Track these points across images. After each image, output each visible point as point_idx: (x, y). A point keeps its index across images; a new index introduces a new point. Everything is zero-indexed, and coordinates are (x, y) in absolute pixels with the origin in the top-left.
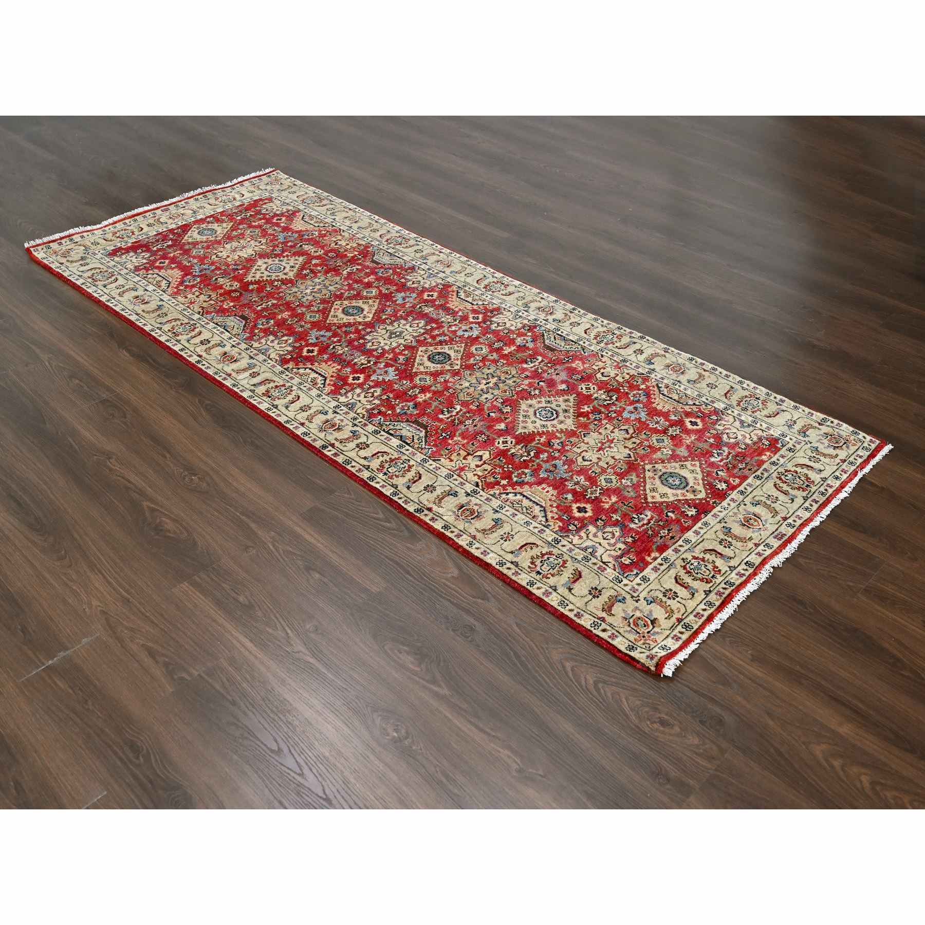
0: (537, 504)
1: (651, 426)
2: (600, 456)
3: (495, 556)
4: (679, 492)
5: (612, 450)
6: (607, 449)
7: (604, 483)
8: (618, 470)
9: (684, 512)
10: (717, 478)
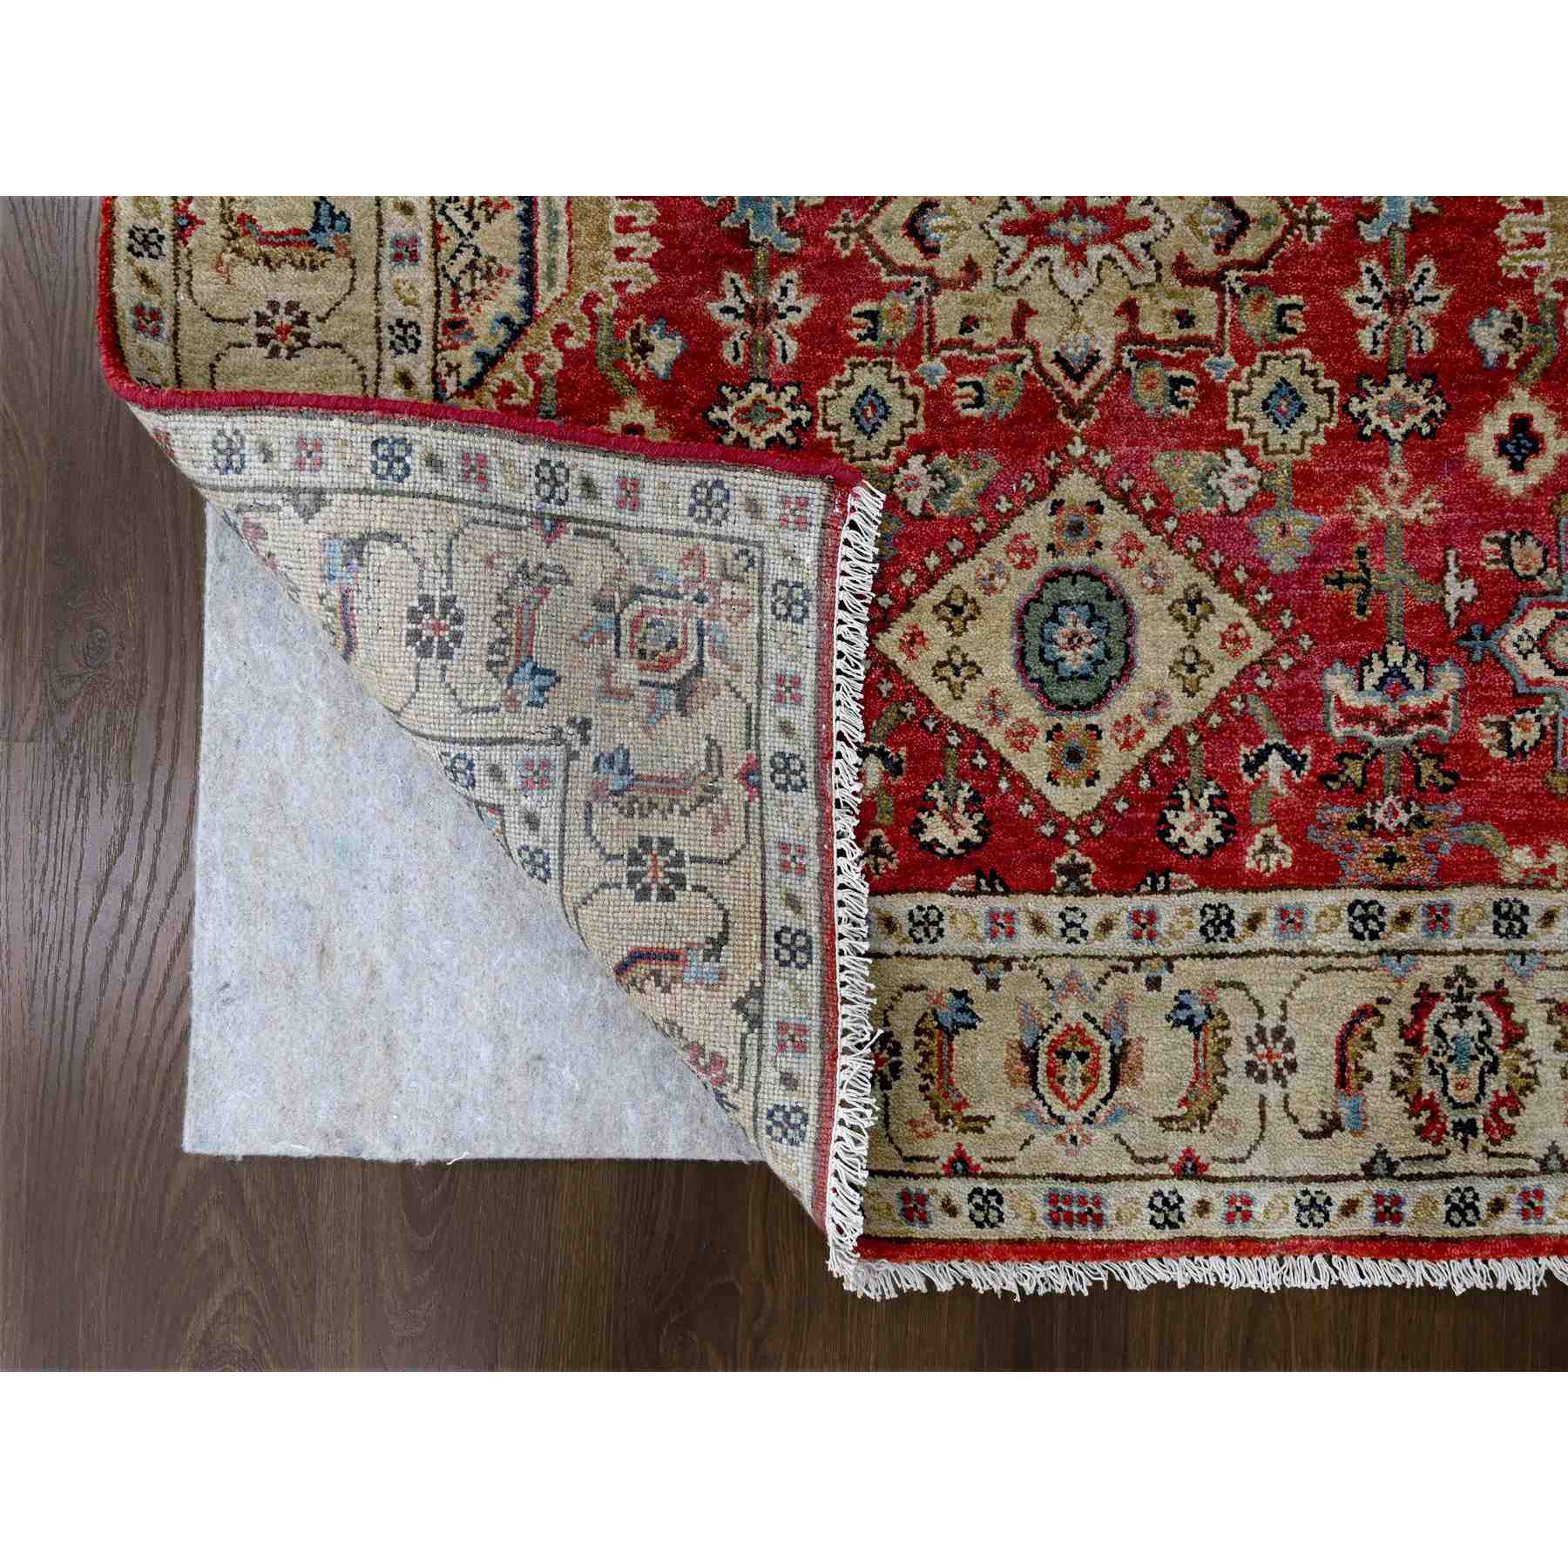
0: (528, 281)
1: (1350, 297)
2: (986, 266)
3: (166, 362)
4: (1026, 708)
5: (1064, 277)
6: (1057, 253)
7: (838, 412)
8: (962, 395)
9: (929, 806)
10: (1231, 779)
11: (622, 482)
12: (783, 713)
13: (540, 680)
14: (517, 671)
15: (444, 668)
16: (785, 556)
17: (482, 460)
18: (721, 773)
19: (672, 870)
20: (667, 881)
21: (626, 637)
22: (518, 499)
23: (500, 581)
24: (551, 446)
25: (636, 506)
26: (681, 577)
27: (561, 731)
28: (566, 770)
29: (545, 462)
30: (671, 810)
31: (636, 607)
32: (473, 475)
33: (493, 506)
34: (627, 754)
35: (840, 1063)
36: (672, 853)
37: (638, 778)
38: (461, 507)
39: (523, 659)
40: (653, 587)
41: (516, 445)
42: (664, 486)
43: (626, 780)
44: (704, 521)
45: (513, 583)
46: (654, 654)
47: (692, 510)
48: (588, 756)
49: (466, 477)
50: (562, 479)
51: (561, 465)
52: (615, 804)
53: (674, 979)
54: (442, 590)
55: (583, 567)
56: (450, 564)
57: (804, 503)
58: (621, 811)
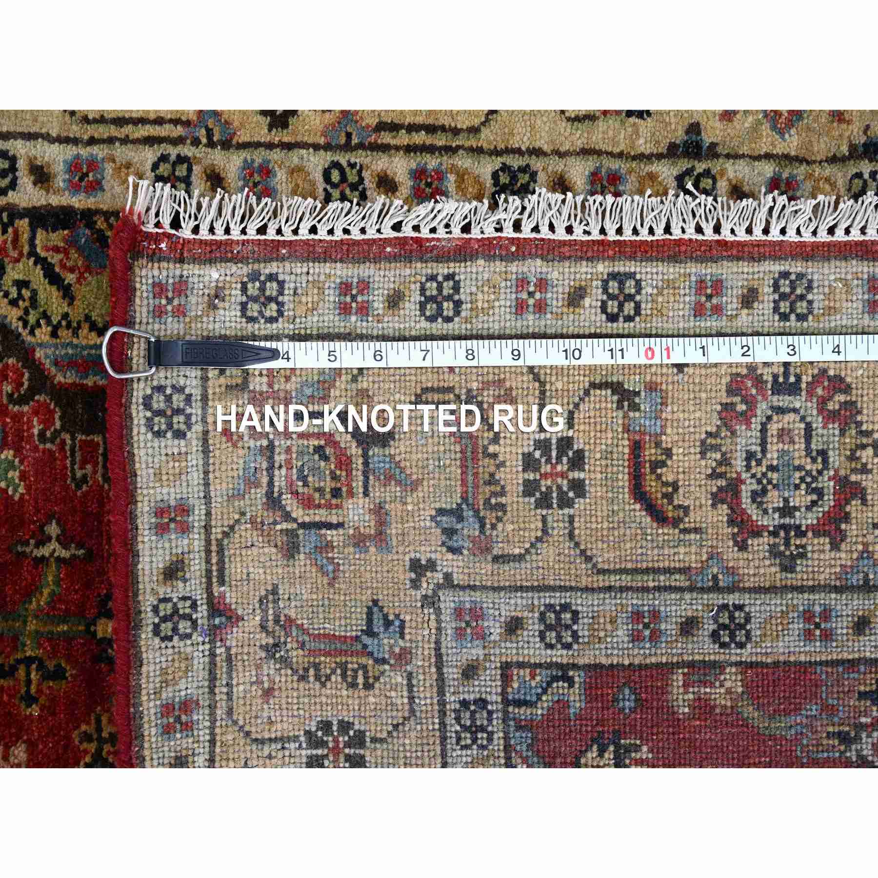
11: (161, 529)
12: (379, 305)
13: (378, 626)
14: (371, 654)
15: (374, 740)
16: (215, 307)
17: (167, 709)
18: (450, 389)
19: (554, 454)
20: (565, 460)
21: (321, 515)
22: (200, 662)
23: (284, 679)
24: (138, 626)
25: (184, 509)
26: (252, 443)
27: (425, 597)
28: (463, 588)
29: (156, 631)
30: (495, 456)
31: (288, 500)
32: (184, 718)
33: (212, 692)
34: (441, 512)
35: (730, 238)
36: (537, 454)
37: (464, 499)
38: (218, 731)
39: (359, 647)
40: (265, 480)
41: (144, 669)
42: (158, 475)
43: (468, 513)
44: (189, 417)
45: (285, 662)
46: (334, 477)
47: (180, 435)
48: (448, 562)
49: (188, 727)
50: (170, 605)
51: (156, 610)
52: (494, 527)
53: (658, 444)
54: (300, 747)
55: (257, 573)
56: (275, 740)
57: (159, 289)
58: (499, 519)
